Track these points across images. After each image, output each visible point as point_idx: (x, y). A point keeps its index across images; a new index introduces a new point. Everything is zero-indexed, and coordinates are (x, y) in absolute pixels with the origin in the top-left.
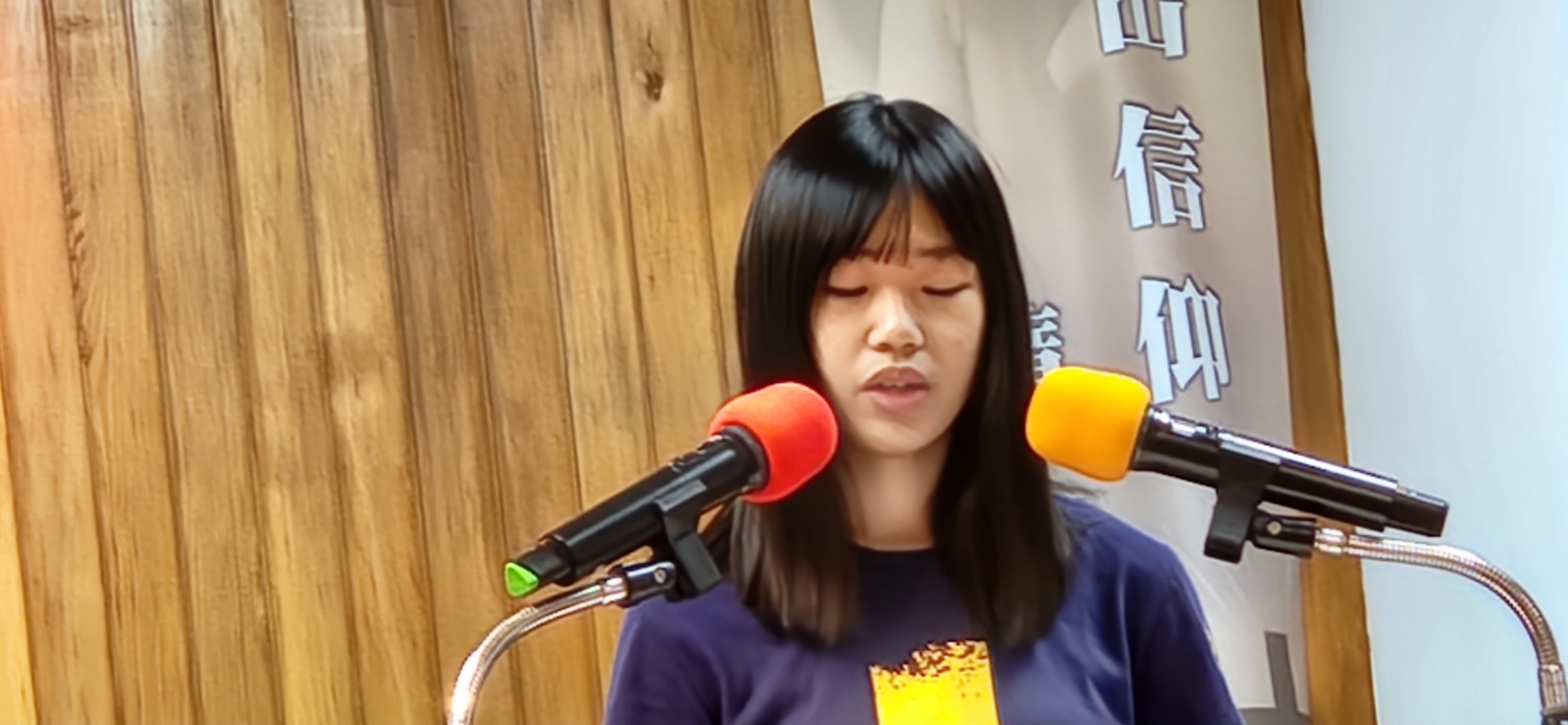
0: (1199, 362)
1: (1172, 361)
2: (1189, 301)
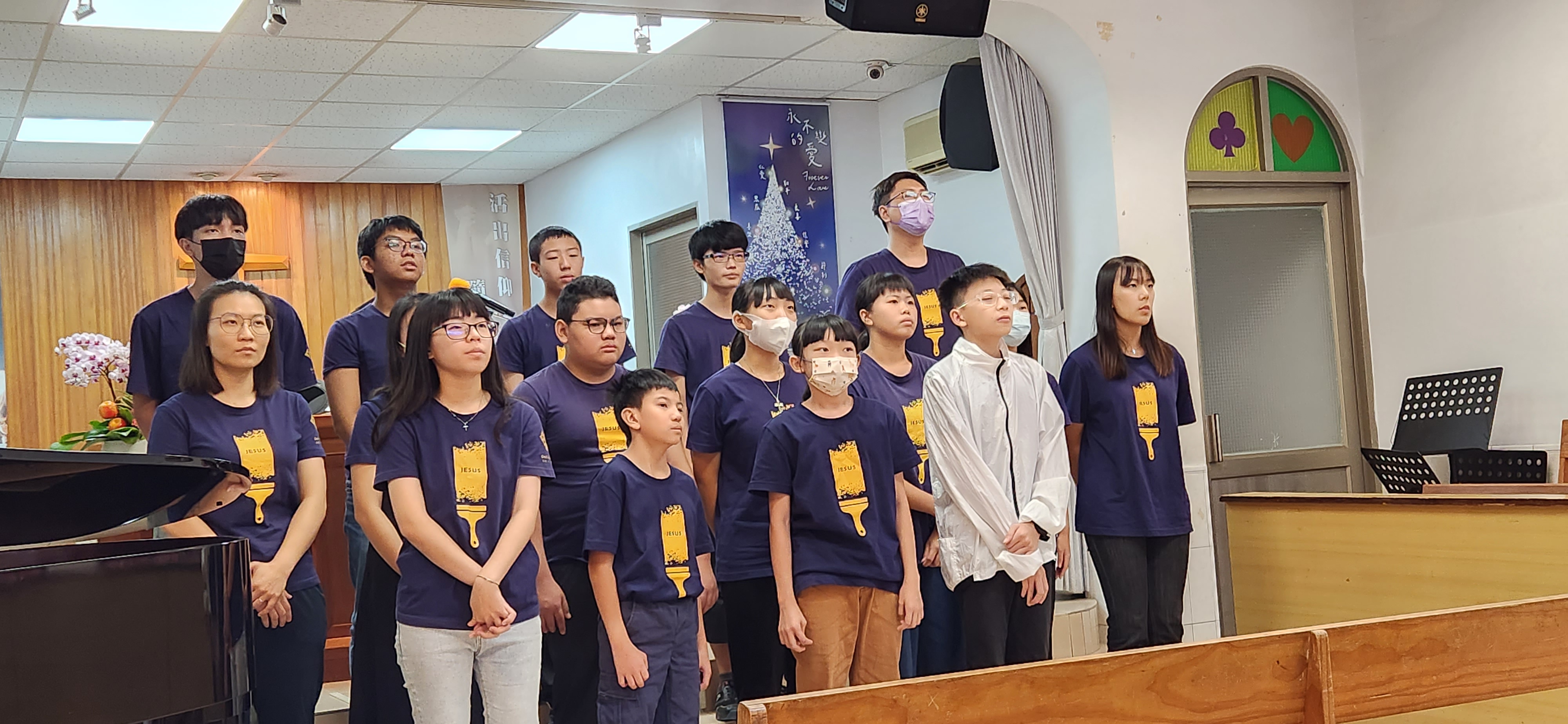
0: (507, 290)
1: (503, 290)
2: (506, 281)
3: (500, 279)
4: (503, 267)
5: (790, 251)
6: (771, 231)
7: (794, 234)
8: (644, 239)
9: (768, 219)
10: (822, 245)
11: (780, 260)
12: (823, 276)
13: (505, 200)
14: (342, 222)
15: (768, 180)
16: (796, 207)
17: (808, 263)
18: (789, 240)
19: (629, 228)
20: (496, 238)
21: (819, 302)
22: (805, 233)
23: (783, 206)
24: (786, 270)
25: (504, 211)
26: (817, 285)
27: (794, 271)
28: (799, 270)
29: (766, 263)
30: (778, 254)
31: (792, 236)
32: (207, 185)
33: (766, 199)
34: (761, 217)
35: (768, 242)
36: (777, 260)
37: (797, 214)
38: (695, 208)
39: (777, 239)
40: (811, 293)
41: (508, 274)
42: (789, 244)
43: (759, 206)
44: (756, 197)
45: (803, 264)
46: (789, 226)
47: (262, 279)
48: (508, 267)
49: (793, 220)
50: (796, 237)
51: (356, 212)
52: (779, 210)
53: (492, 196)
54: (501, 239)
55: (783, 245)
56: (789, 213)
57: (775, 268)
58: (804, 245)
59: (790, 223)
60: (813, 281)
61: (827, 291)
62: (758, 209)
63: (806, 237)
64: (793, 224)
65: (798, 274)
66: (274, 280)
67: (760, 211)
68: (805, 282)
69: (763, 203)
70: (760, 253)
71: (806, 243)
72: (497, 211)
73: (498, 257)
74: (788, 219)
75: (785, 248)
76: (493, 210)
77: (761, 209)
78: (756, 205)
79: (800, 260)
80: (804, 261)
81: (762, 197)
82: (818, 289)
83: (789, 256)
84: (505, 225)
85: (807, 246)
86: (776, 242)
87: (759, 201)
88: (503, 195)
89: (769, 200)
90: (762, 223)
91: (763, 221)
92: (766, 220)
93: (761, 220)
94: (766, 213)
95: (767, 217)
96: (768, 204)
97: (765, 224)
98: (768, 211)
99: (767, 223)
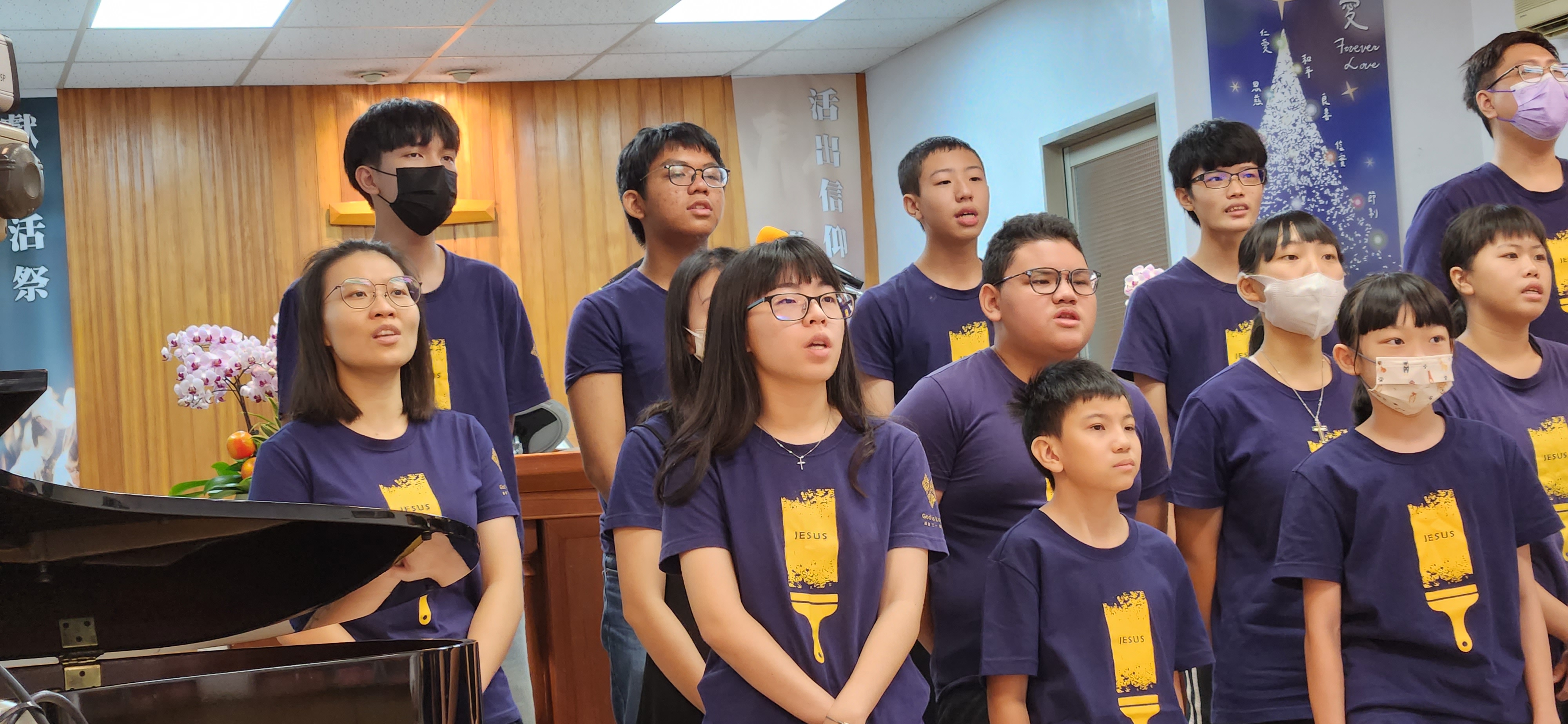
0: (839, 248)
1: (832, 247)
2: (837, 232)
3: (828, 229)
4: (833, 208)
5: (1315, 173)
6: (1282, 140)
7: (1322, 145)
8: (1067, 157)
9: (1277, 120)
10: (1370, 162)
11: (1297, 189)
12: (1371, 214)
13: (835, 99)
14: (576, 143)
15: (1275, 55)
16: (1324, 98)
17: (1346, 193)
18: (1312, 155)
19: (1041, 139)
20: (820, 161)
21: (1365, 259)
22: (1341, 142)
23: (1301, 98)
24: (1307, 204)
25: (833, 116)
26: (1362, 230)
27: (1321, 206)
28: (1330, 205)
29: (1275, 195)
30: (1294, 179)
31: (1318, 147)
32: (371, 91)
33: (1273, 87)
34: (1265, 118)
36: (1293, 188)
37: (1326, 110)
38: (1154, 104)
39: (1294, 154)
40: (1350, 244)
41: (840, 221)
42: (1313, 162)
43: (1260, 99)
44: (1256, 84)
45: (1336, 195)
46: (1313, 132)
47: (455, 239)
48: (841, 210)
49: (1319, 121)
50: (1324, 149)
52: (1296, 104)
53: (814, 93)
54: (828, 164)
55: (1303, 164)
56: (1312, 109)
57: (1289, 201)
58: (1338, 163)
59: (1314, 125)
60: (1354, 224)
61: (1378, 240)
62: (1260, 103)
63: (1342, 149)
64: (1319, 129)
65: (1329, 212)
66: (472, 240)
67: (1263, 107)
68: (1340, 225)
69: (1268, 94)
71: (1342, 158)
72: (821, 117)
73: (824, 193)
74: (1310, 119)
75: (1305, 168)
76: (815, 116)
77: (1264, 102)
78: (1257, 96)
79: (1332, 189)
80: (1338, 190)
81: (1267, 83)
82: (1363, 236)
83: (1313, 181)
84: (834, 141)
85: (1343, 164)
86: (1291, 159)
87: (1260, 91)
88: (831, 92)
89: (1278, 89)
90: (1266, 128)
91: (1267, 124)
92: (1273, 121)
93: (1265, 122)
94: (1273, 110)
95: (1275, 117)
96: (1275, 94)
97: (1271, 129)
98: (1276, 107)
99: (1275, 126)
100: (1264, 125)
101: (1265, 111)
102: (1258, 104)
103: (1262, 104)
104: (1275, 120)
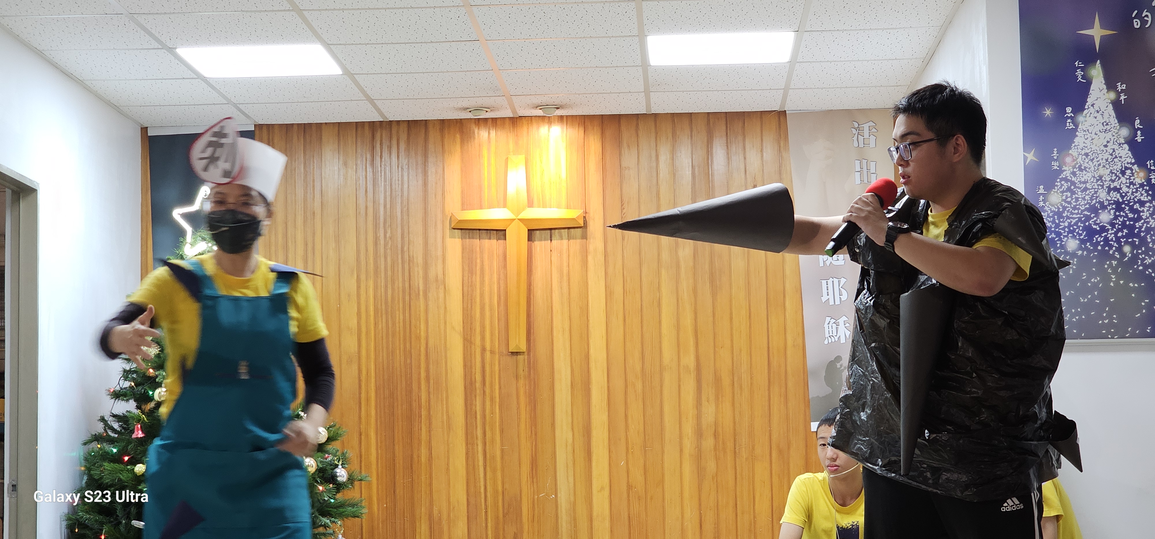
5: (1125, 189)
6: (1092, 160)
7: (1133, 164)
9: (1088, 141)
11: (1106, 203)
13: (874, 130)
15: (1089, 83)
16: (1139, 122)
18: (1123, 173)
20: (860, 181)
22: (1152, 162)
23: (1114, 120)
24: (1116, 218)
25: (872, 144)
27: (1129, 220)
28: (1139, 219)
29: (1084, 208)
30: (1103, 195)
31: (1129, 166)
33: (1085, 112)
34: (1076, 140)
35: (1087, 176)
36: (1102, 203)
37: (1139, 133)
39: (1102, 171)
42: (1123, 179)
43: (1073, 123)
44: (1069, 110)
45: (1146, 209)
46: (1125, 152)
47: (551, 240)
49: (1131, 142)
50: (1135, 167)
51: (673, 152)
52: (1108, 127)
53: (856, 125)
55: (1112, 181)
56: (1125, 132)
58: (1149, 180)
59: (1126, 146)
62: (1072, 126)
63: (1152, 168)
64: (1130, 149)
65: (1137, 225)
66: (565, 242)
67: (1075, 130)
69: (1080, 118)
70: (1073, 193)
71: (1153, 176)
72: (861, 145)
74: (1123, 141)
75: (1115, 184)
76: (856, 144)
77: (1076, 126)
78: (1069, 121)
80: (1148, 204)
81: (1080, 107)
83: (1122, 197)
85: (1153, 181)
86: (1101, 176)
87: (1073, 115)
88: (871, 124)
89: (1091, 113)
90: (1078, 149)
91: (1079, 145)
92: (1084, 143)
93: (1076, 144)
94: (1085, 133)
95: (1086, 139)
96: (1088, 118)
97: (1082, 149)
98: (1088, 130)
99: (1086, 147)
100: (1075, 146)
101: (1077, 133)
102: (1071, 127)
103: (1074, 127)
104: (1086, 141)
